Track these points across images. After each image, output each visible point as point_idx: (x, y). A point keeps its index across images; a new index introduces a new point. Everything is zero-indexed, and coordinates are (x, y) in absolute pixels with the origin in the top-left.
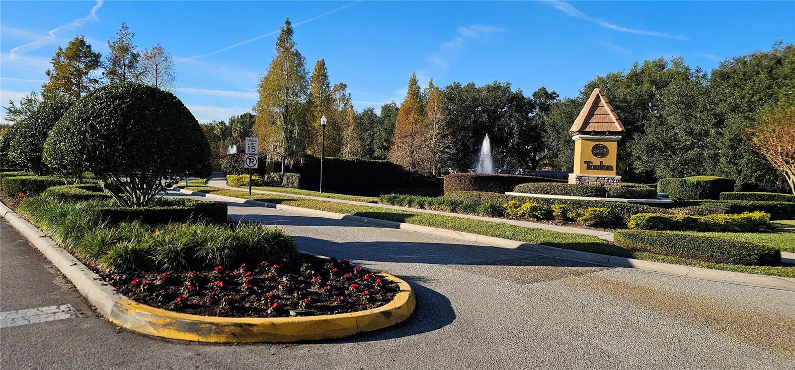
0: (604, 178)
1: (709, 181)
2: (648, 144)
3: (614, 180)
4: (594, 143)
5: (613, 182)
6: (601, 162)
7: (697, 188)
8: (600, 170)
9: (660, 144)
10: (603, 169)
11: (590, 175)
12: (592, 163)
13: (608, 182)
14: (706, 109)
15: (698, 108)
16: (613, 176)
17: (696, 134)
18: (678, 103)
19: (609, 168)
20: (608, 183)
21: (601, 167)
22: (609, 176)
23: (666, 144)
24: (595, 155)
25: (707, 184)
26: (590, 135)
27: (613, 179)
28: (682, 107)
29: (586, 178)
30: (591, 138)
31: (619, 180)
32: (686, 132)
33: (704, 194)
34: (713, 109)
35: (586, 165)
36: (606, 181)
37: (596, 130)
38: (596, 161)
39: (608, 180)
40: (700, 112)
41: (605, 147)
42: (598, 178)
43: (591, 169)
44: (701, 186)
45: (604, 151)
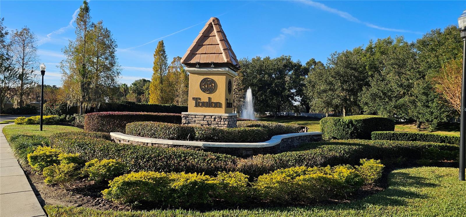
0: (211, 116)
1: (361, 120)
2: (372, 94)
3: (221, 119)
4: (202, 77)
5: (221, 121)
6: (209, 98)
7: (348, 127)
8: (209, 107)
9: (380, 94)
10: (212, 107)
11: (197, 114)
12: (200, 99)
13: (215, 120)
14: (412, 68)
15: (407, 67)
16: (220, 114)
17: (405, 86)
18: (392, 64)
19: (218, 105)
20: (215, 122)
21: (210, 104)
22: (216, 114)
23: (384, 94)
24: (204, 90)
25: (359, 123)
26: (195, 67)
27: (220, 117)
28: (396, 67)
29: (193, 116)
30: (197, 71)
31: (226, 119)
32: (398, 84)
33: (356, 133)
34: (418, 68)
35: (194, 101)
36: (212, 120)
37: (201, 62)
38: (205, 97)
39: (215, 118)
40: (409, 70)
41: (213, 81)
42: (205, 116)
43: (199, 106)
44: (353, 125)
45: (212, 86)
